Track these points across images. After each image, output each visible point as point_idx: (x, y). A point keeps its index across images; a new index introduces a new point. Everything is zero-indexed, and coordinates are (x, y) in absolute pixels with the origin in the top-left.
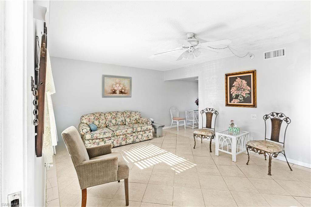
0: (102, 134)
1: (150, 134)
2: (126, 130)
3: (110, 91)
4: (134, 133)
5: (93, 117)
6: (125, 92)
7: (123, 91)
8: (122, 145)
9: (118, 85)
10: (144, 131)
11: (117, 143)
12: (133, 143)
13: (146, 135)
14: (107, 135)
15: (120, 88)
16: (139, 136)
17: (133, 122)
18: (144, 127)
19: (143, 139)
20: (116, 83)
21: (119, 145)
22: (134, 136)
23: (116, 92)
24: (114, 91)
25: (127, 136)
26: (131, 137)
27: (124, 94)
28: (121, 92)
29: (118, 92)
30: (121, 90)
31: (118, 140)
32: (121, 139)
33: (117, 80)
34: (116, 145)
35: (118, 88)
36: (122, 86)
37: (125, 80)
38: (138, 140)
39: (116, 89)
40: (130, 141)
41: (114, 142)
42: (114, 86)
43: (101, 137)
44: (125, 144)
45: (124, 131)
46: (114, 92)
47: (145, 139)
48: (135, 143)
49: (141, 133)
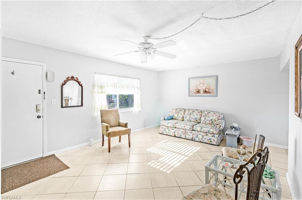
0: (167, 123)
1: (213, 138)
2: (185, 125)
3: (195, 91)
4: (194, 131)
5: (175, 111)
6: (210, 91)
7: (207, 90)
8: (182, 137)
9: (202, 85)
10: (206, 133)
11: (178, 134)
12: (192, 140)
13: (208, 138)
14: (169, 125)
15: (204, 88)
16: (199, 136)
17: (208, 122)
18: (205, 128)
19: (204, 140)
20: (200, 84)
21: (179, 136)
22: (193, 134)
23: (200, 91)
24: (198, 90)
25: (187, 131)
26: (191, 134)
27: (208, 94)
28: (205, 92)
29: (202, 91)
30: (205, 90)
31: (178, 132)
32: (181, 132)
33: (201, 80)
34: (176, 136)
35: (202, 88)
36: (206, 85)
37: (209, 79)
38: (197, 139)
39: (200, 88)
40: (190, 137)
41: (176, 132)
42: (198, 86)
43: (166, 125)
44: (184, 138)
45: (182, 125)
46: (198, 92)
47: (206, 141)
48: (194, 141)
49: (202, 134)
